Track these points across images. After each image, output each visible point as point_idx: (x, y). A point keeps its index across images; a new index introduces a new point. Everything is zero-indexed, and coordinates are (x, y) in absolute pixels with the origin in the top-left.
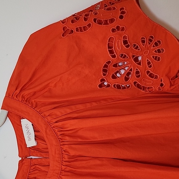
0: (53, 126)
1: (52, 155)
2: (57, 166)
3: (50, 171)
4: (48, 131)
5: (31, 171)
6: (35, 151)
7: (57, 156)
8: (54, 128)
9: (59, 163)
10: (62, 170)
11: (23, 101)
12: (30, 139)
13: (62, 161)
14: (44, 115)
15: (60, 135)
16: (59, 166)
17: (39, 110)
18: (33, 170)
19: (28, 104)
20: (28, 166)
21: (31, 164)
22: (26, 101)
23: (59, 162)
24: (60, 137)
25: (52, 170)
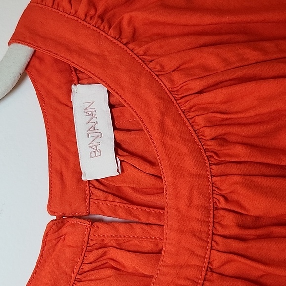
0: (188, 105)
1: (178, 210)
2: (193, 253)
3: (164, 269)
4: (168, 122)
5: (86, 268)
6: (111, 198)
7: (196, 214)
8: (192, 115)
9: (202, 240)
10: (212, 271)
11: (91, 18)
12: (96, 152)
13: (213, 234)
14: (161, 65)
15: (212, 139)
16: (200, 252)
17: (144, 48)
18: (93, 265)
19: (107, 27)
20: (78, 247)
21: (91, 243)
22: (101, 18)
23: (204, 236)
24: (212, 145)
25: (174, 266)
